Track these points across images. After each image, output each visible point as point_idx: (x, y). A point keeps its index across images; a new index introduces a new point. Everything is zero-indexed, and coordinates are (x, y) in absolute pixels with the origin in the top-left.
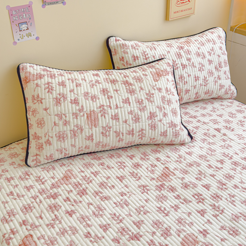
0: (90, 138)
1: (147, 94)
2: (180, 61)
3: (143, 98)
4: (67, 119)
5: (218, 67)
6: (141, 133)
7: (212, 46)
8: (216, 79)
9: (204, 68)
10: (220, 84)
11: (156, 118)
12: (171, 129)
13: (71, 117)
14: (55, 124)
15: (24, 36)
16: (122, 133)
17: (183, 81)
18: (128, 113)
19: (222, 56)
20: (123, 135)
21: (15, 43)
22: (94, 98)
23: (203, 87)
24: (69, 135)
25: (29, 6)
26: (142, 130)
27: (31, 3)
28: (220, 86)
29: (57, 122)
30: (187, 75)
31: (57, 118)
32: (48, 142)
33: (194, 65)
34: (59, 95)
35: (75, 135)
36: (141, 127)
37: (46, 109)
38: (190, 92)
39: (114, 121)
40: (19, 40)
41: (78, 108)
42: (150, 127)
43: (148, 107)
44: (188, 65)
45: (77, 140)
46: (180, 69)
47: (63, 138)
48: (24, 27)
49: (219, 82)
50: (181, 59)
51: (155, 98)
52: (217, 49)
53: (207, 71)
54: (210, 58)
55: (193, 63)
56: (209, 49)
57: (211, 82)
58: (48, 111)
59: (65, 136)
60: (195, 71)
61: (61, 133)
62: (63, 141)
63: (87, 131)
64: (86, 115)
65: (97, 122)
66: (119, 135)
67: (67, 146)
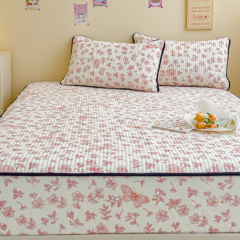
0: (93, 73)
1: (133, 56)
2: (178, 51)
3: (129, 57)
4: (84, 62)
5: (210, 61)
6: (122, 76)
7: (211, 46)
8: (206, 69)
9: (196, 59)
10: (209, 73)
11: (133, 70)
12: (142, 78)
13: (86, 61)
14: (78, 63)
15: (81, 22)
16: (111, 75)
17: (177, 65)
18: (117, 64)
19: (217, 54)
20: (111, 76)
21: (75, 24)
22: (102, 53)
23: (194, 72)
24: (82, 70)
25: (86, 5)
26: (123, 75)
27: (87, 4)
28: (209, 74)
29: (79, 63)
30: (181, 61)
31: (80, 60)
32: (72, 72)
33: (189, 55)
34: (85, 50)
35: (85, 70)
36: (122, 73)
37: (76, 56)
38: (182, 74)
39: (108, 67)
40: (77, 23)
41: (91, 57)
42: (128, 74)
43: (130, 63)
44: (183, 54)
45: (86, 73)
46: (176, 56)
47: (79, 70)
48: (81, 16)
49: (209, 71)
50: (179, 51)
51: (137, 58)
52: (214, 49)
53: (199, 62)
54: (205, 54)
55: (188, 54)
56: (207, 48)
57: (201, 70)
58: (77, 57)
59: (80, 70)
60: (188, 60)
61: (79, 68)
62: (78, 72)
63: (92, 69)
64: (94, 61)
65: (98, 66)
66: (109, 75)
67: (80, 76)
